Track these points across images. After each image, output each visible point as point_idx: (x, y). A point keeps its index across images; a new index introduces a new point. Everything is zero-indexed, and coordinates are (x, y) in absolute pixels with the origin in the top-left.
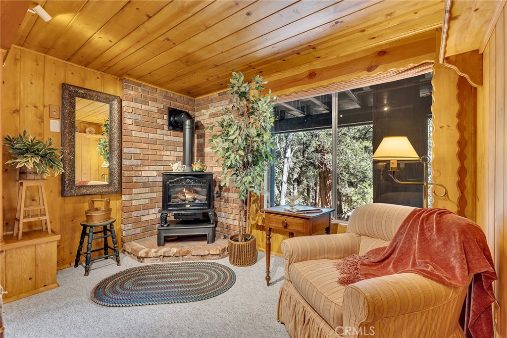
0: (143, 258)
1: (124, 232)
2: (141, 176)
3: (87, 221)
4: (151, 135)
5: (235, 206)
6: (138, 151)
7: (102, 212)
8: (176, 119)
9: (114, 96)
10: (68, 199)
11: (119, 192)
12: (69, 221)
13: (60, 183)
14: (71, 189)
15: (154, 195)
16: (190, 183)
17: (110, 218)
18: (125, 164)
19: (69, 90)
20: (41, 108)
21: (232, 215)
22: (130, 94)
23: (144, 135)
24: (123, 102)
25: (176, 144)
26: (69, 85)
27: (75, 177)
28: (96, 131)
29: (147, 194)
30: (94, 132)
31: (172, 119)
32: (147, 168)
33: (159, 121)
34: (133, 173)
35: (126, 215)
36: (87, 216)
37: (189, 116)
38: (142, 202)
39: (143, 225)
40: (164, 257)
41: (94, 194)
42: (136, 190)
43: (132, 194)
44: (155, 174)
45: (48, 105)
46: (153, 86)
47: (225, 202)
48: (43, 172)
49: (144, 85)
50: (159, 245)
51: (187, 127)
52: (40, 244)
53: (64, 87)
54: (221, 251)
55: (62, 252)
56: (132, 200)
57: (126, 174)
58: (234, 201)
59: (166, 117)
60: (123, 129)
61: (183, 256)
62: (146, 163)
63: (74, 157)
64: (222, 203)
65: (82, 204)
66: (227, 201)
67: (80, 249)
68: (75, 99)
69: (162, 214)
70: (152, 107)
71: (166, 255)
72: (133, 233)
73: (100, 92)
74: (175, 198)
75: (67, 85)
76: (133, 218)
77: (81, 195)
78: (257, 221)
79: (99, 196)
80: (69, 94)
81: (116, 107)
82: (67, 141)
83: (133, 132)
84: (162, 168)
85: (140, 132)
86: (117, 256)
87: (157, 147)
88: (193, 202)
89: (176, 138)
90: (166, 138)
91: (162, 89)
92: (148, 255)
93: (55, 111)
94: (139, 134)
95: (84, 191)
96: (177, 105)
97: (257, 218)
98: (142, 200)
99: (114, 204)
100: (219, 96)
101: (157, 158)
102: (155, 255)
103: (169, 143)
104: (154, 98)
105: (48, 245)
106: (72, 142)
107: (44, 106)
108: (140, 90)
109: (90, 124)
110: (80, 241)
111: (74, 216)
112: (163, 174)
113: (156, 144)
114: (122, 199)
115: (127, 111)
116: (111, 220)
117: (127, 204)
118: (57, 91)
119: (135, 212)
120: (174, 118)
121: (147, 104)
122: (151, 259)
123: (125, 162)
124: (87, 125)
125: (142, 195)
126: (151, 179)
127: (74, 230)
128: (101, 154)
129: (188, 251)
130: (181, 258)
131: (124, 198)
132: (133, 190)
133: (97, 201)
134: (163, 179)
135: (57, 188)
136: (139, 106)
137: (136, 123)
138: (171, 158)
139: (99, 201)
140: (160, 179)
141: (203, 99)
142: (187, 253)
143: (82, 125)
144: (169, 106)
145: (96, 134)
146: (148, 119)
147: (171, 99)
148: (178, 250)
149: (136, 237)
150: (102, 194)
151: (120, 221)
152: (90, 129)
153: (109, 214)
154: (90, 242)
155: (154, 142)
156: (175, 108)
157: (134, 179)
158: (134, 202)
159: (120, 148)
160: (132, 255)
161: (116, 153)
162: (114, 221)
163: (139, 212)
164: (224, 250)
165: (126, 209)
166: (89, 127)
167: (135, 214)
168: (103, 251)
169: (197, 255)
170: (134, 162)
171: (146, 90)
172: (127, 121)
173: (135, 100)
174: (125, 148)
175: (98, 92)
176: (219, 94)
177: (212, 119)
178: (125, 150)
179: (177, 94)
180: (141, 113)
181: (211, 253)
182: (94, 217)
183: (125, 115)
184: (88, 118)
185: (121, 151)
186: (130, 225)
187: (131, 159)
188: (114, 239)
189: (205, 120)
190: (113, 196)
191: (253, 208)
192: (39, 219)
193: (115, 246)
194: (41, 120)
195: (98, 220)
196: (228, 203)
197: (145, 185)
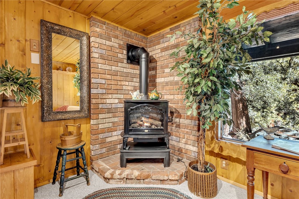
0: (109, 179)
1: (92, 152)
2: (106, 103)
3: (62, 144)
4: (114, 68)
5: (187, 132)
6: (103, 81)
7: (74, 137)
8: (133, 53)
9: (84, 32)
10: (47, 124)
11: (89, 117)
12: (48, 143)
13: (40, 109)
14: (49, 115)
15: (116, 119)
16: (148, 110)
17: (81, 141)
18: (93, 93)
19: (46, 26)
20: (24, 42)
21: (184, 140)
22: (96, 30)
23: (108, 67)
24: (91, 38)
25: (133, 76)
26: (47, 22)
27: (52, 104)
28: (73, 69)
29: (110, 119)
30: (72, 70)
31: (130, 54)
32: (110, 96)
33: (120, 55)
34: (99, 101)
35: (94, 137)
36: (62, 140)
37: (144, 51)
38: (107, 125)
39: (107, 146)
40: (127, 179)
41: (68, 119)
42: (102, 115)
43: (98, 119)
44: (117, 101)
45: (29, 40)
46: (115, 24)
47: (176, 127)
48: (21, 100)
49: (108, 24)
50: (122, 166)
51: (143, 60)
52: (18, 170)
53: (43, 23)
54: (179, 177)
55: (42, 170)
56: (99, 124)
57: (93, 101)
58: (186, 127)
59: (125, 52)
60: (91, 62)
61: (144, 180)
62: (110, 91)
63: (52, 87)
64: (174, 128)
65: (59, 128)
66: (178, 126)
67: (57, 169)
68: (51, 34)
69: (124, 138)
70: (114, 43)
71: (129, 178)
72: (100, 153)
73: (72, 29)
74: (134, 123)
75: (45, 21)
76: (100, 139)
77: (58, 120)
78: (213, 148)
79: (72, 121)
80: (46, 30)
81: (85, 42)
82: (45, 72)
83: (100, 65)
84: (122, 96)
85: (105, 65)
86: (87, 176)
87: (118, 78)
88: (150, 127)
89: (133, 70)
90: (125, 70)
91: (122, 27)
92: (113, 177)
93: (35, 45)
94: (104, 67)
95: (60, 116)
96: (134, 42)
97: (213, 146)
98: (106, 124)
99: (85, 128)
100: (171, 30)
101: (118, 87)
102: (119, 177)
103: (127, 75)
104: (115, 35)
105: (26, 170)
106: (49, 73)
107: (26, 41)
108: (104, 28)
109: (69, 64)
110: (57, 162)
111: (52, 139)
112: (125, 102)
113: (117, 76)
114: (91, 123)
115: (94, 46)
116: (82, 144)
117: (95, 127)
118: (37, 27)
119: (101, 134)
120: (132, 53)
121: (110, 40)
122: (115, 180)
123: (93, 91)
124: (67, 65)
125: (107, 119)
126: (114, 106)
127: (52, 151)
128: (75, 86)
129: (148, 175)
130: (142, 181)
131: (92, 122)
132: (100, 115)
133: (70, 125)
134: (125, 105)
135: (37, 114)
136: (104, 41)
137: (102, 57)
138: (129, 88)
139: (71, 126)
140: (121, 105)
141: (155, 37)
142: (148, 177)
143: (64, 66)
144: (127, 43)
145: (73, 71)
146: (111, 53)
147: (129, 36)
148: (139, 173)
149: (102, 156)
150: (74, 119)
151: (89, 142)
152: (69, 68)
153: (80, 137)
154: (64, 165)
155: (116, 74)
156: (132, 44)
157: (100, 106)
158: (100, 125)
159: (89, 79)
160: (99, 174)
161: (86, 83)
162: (84, 145)
163: (104, 134)
164: (182, 175)
165: (94, 132)
166: (69, 67)
167: (101, 136)
168: (76, 169)
169: (157, 180)
170: (100, 91)
171: (109, 28)
172: (94, 55)
173: (100, 36)
174: (93, 79)
175: (70, 28)
176: (171, 29)
177: (163, 53)
178: (93, 81)
179: (134, 32)
180: (105, 48)
181: (170, 178)
182: (67, 141)
183: (93, 49)
184: (67, 59)
185: (90, 81)
186: (97, 146)
187: (98, 88)
188: (84, 161)
189: (157, 54)
190: (84, 121)
191: (208, 135)
192: (19, 144)
193: (85, 167)
194: (24, 52)
195: (71, 144)
196: (180, 128)
197: (109, 111)
